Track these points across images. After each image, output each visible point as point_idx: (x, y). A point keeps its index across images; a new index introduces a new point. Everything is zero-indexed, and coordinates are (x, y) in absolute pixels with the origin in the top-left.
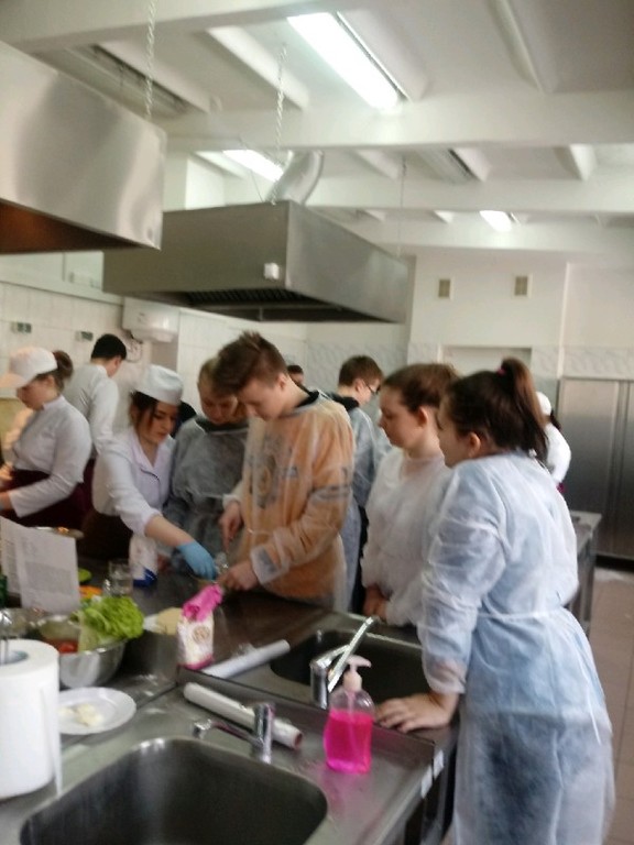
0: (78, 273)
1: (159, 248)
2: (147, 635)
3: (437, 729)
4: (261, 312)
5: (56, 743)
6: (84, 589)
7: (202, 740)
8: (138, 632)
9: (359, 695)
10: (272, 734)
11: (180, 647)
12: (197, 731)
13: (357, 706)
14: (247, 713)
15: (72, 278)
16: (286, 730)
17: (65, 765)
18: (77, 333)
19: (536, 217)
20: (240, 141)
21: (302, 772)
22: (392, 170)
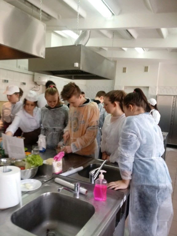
0: (21, 66)
1: (44, 58)
2: (44, 165)
3: (125, 189)
4: (73, 77)
5: (20, 194)
6: (26, 153)
7: (60, 193)
8: (42, 164)
9: (103, 180)
10: (79, 191)
11: (53, 168)
12: (59, 190)
13: (103, 183)
14: (72, 185)
15: (19, 67)
16: (83, 190)
17: (23, 199)
18: (21, 83)
19: (151, 49)
20: (67, 28)
21: (88, 201)
22: (110, 36)
